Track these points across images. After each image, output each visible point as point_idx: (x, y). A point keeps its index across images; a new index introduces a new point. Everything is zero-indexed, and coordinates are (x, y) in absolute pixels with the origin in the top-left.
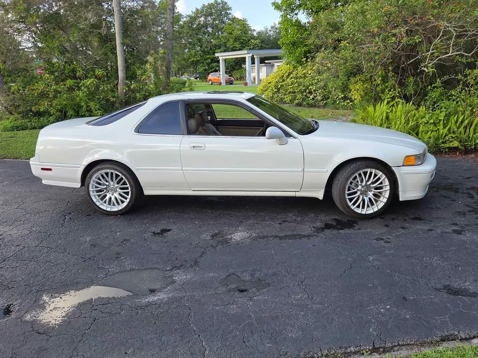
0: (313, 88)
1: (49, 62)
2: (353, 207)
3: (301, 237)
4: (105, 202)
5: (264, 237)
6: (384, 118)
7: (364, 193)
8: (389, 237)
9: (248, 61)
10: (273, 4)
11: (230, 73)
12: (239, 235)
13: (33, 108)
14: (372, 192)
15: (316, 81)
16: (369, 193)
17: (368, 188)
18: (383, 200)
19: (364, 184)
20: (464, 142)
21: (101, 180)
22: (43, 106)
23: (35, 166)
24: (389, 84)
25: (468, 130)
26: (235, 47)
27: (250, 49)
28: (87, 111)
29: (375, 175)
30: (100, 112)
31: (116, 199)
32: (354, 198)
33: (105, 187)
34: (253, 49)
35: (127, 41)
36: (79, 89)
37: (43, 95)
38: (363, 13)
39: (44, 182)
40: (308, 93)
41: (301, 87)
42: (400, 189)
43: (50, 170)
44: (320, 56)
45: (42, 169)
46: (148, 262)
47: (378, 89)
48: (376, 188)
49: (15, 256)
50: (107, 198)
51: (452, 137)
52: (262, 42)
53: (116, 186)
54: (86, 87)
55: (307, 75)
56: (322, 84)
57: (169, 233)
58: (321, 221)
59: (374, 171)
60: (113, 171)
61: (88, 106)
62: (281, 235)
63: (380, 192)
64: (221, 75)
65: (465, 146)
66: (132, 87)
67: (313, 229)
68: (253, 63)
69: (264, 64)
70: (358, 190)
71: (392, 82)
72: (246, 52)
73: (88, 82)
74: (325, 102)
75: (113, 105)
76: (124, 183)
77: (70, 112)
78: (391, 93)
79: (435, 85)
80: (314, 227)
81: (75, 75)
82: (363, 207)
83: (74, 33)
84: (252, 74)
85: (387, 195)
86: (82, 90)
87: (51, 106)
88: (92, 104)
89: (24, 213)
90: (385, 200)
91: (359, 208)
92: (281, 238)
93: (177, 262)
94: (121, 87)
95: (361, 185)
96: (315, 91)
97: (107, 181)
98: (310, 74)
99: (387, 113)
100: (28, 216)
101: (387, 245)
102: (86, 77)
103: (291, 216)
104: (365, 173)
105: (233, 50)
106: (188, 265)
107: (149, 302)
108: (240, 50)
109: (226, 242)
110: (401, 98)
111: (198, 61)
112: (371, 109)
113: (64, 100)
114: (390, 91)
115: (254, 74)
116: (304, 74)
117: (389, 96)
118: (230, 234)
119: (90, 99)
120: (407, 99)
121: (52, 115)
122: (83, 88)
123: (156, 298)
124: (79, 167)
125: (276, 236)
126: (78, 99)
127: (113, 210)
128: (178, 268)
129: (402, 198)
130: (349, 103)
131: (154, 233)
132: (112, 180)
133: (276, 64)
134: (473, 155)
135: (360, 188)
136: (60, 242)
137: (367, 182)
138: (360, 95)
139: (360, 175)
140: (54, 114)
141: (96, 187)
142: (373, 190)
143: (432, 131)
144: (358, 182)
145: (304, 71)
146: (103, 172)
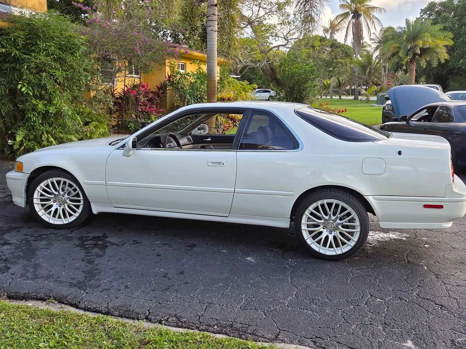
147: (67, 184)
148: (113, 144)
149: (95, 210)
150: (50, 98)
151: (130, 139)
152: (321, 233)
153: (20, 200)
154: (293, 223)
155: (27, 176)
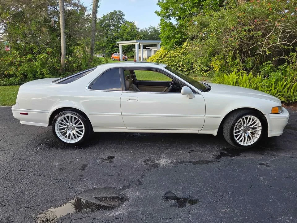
0: (181, 63)
1: (15, 43)
2: (238, 141)
3: (208, 162)
4: (66, 137)
5: (182, 163)
6: (235, 82)
7: (245, 132)
8: (267, 162)
9: (137, 47)
10: (156, 12)
11: (125, 54)
12: (164, 161)
13: (5, 72)
14: (250, 131)
15: (183, 59)
16: (248, 131)
17: (247, 128)
18: (257, 136)
19: (245, 125)
20: (287, 98)
21: (63, 122)
22: (12, 71)
23: (16, 111)
24: (236, 61)
25: (289, 90)
26: (128, 38)
27: (137, 40)
28: (41, 74)
29: (253, 120)
30: (49, 75)
31: (74, 134)
32: (239, 135)
33: (66, 126)
34: (139, 40)
35: (68, 31)
36: (36, 60)
37: (11, 64)
38: (223, 16)
39: (21, 122)
40: (178, 66)
41: (174, 63)
42: (269, 129)
43: (27, 114)
44: (185, 44)
45: (21, 113)
46: (104, 182)
47: (229, 64)
48: (253, 128)
49: (4, 179)
50: (68, 134)
51: (280, 94)
52: (144, 36)
53: (74, 125)
54: (40, 59)
55: (177, 56)
56: (187, 61)
57: (114, 159)
58: (217, 151)
59: (252, 117)
60: (72, 115)
61: (41, 71)
62: (193, 161)
63: (254, 131)
64: (121, 55)
65: (288, 100)
66: (70, 60)
67: (213, 156)
68: (140, 48)
69: (146, 49)
70: (242, 130)
71: (238, 60)
72: (135, 41)
73: (42, 56)
74: (188, 72)
75: (58, 71)
76: (80, 124)
77: (30, 75)
78: (237, 67)
79: (267, 62)
80: (214, 155)
81: (33, 52)
82: (244, 141)
83: (33, 25)
84: (139, 55)
85: (260, 133)
86: (37, 61)
87: (17, 71)
88: (44, 70)
89: (7, 145)
90: (258, 136)
91: (242, 142)
92: (194, 163)
93: (125, 182)
94: (63, 60)
95: (243, 126)
96: (182, 65)
97: (68, 122)
98: (179, 55)
99: (236, 79)
100: (10, 146)
101: (269, 168)
102: (40, 53)
103: (195, 147)
104: (247, 118)
105: (127, 40)
106: (134, 184)
107: (113, 216)
108: (131, 40)
109: (156, 166)
110: (244, 70)
111: (105, 46)
112: (226, 76)
113: (26, 67)
114: (237, 65)
115: (140, 55)
116: (175, 55)
117: (236, 69)
118: (158, 160)
119: (43, 67)
120: (248, 71)
121: (17, 77)
122: (38, 60)
123: (118, 213)
124: (48, 112)
125: (190, 162)
126: (35, 67)
127: (71, 142)
128: (128, 187)
129: (269, 135)
130: (204, 73)
131: (103, 159)
132: (72, 122)
133: (153, 49)
134: (292, 106)
135: (242, 128)
136: (36, 166)
137: (247, 124)
138: (219, 68)
139: (243, 119)
140: (19, 76)
141: (60, 126)
142: (251, 129)
143: (267, 91)
144: (241, 124)
145: (175, 53)
146: (65, 116)
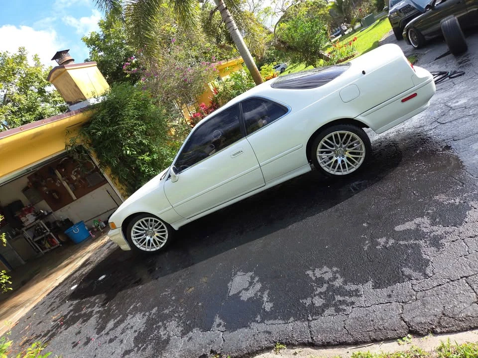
147: (153, 221)
148: (163, 178)
149: (176, 227)
150: (149, 148)
151: (170, 169)
152: (336, 161)
153: (126, 247)
154: (312, 165)
155: (121, 229)
